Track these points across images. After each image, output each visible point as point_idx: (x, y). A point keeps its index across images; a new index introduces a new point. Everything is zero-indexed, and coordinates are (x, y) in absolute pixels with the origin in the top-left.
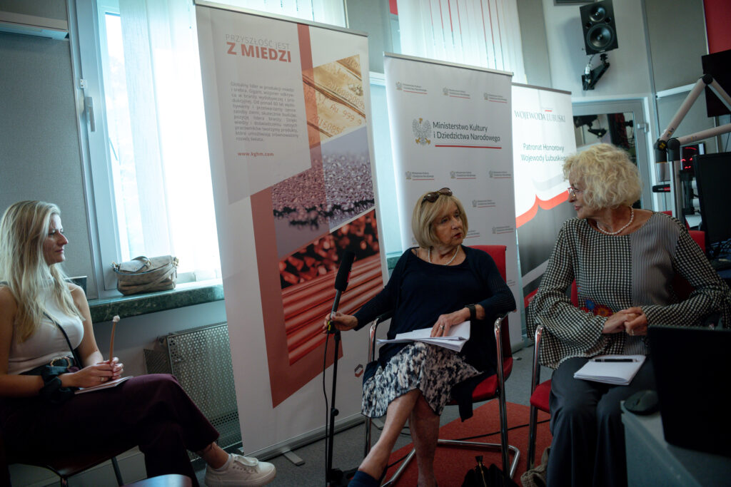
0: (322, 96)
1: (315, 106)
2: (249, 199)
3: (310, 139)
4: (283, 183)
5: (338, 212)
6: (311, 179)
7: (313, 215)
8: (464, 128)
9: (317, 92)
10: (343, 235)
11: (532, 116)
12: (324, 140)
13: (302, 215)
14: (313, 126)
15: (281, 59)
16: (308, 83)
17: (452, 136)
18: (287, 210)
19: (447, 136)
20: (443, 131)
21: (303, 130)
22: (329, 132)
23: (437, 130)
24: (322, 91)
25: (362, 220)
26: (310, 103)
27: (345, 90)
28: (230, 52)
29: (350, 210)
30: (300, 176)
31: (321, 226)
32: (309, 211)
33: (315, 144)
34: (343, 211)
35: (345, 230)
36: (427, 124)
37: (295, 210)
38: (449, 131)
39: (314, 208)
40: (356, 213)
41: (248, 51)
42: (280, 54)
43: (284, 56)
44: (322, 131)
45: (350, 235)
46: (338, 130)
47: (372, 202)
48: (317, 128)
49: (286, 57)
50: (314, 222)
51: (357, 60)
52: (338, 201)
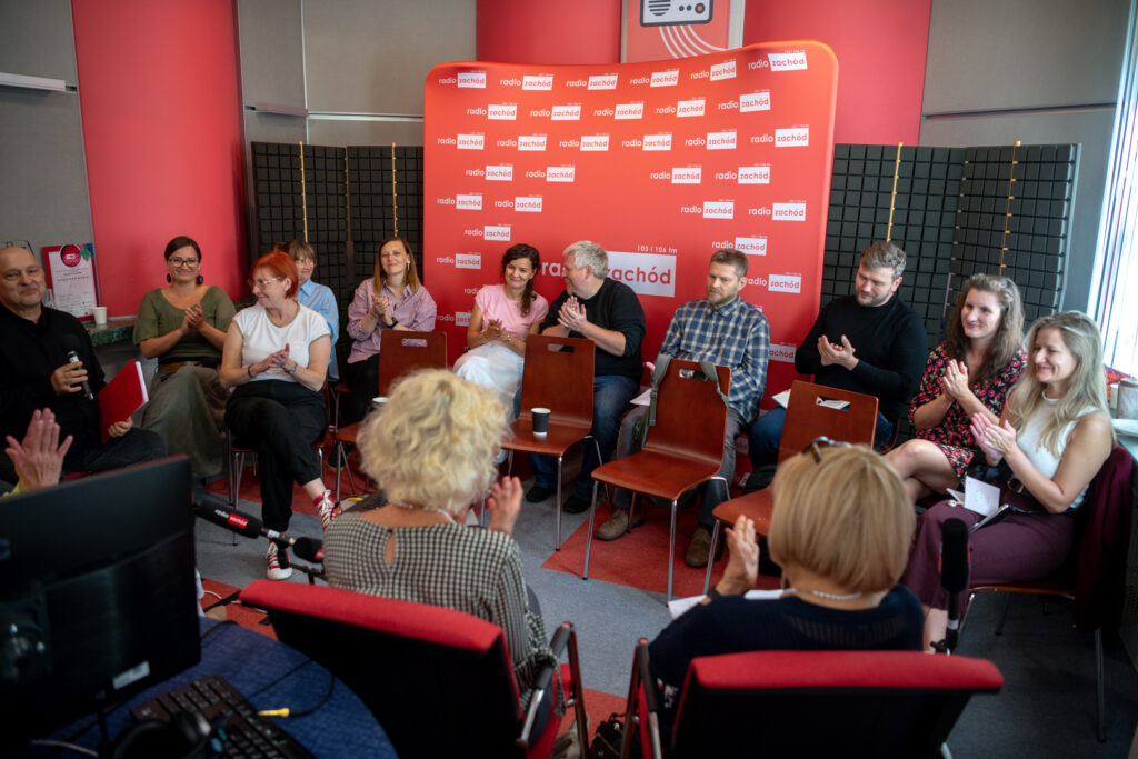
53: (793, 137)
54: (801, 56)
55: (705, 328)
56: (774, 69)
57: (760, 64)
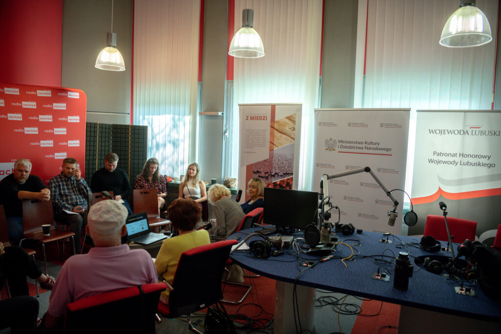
0: (277, 132)
1: (274, 136)
2: (246, 167)
3: (270, 148)
4: (258, 163)
5: (277, 176)
6: (269, 162)
7: (267, 175)
8: (359, 143)
9: (275, 131)
10: (277, 185)
11: (450, 132)
12: (275, 148)
13: (263, 174)
14: (272, 143)
15: (263, 120)
16: (272, 127)
17: (350, 147)
18: (258, 172)
19: (347, 147)
20: (344, 144)
21: (268, 144)
22: (278, 145)
23: (340, 144)
24: (277, 130)
25: (286, 180)
26: (272, 135)
27: (287, 129)
28: (247, 119)
29: (281, 176)
30: (264, 161)
31: (269, 179)
32: (265, 173)
33: (271, 150)
34: (279, 176)
35: (278, 183)
36: (335, 141)
37: (260, 172)
38: (348, 145)
39: (268, 173)
40: (284, 177)
41: (252, 118)
42: (263, 118)
43: (265, 118)
44: (275, 145)
45: (280, 185)
46: (281, 144)
47: (292, 174)
48: (273, 144)
49: (265, 119)
50: (267, 178)
51: (294, 116)
52: (277, 171)
53: (74, 119)
54: (78, 94)
55: (67, 185)
56: (69, 97)
57: (64, 94)
